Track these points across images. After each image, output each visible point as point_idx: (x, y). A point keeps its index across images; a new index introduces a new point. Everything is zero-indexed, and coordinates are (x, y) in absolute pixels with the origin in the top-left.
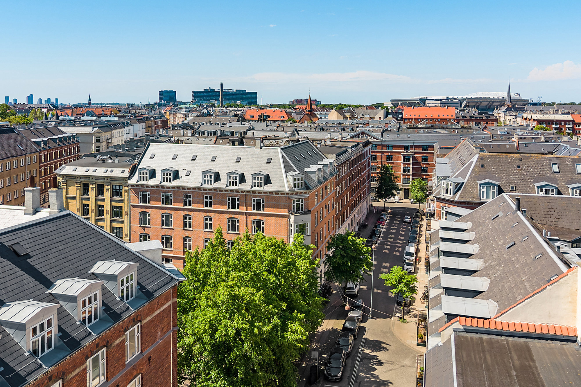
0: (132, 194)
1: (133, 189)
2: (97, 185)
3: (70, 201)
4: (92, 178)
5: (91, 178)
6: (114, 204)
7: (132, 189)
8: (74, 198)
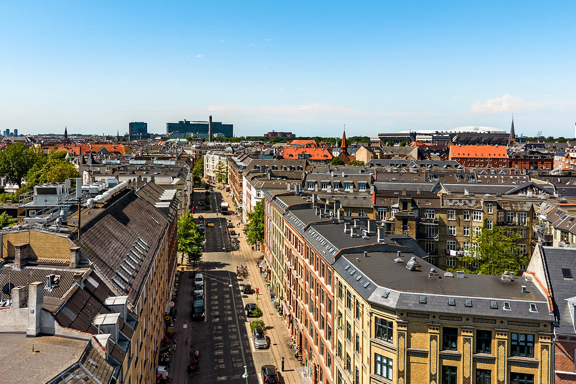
0: (558, 353)
1: (562, 343)
2: (475, 332)
3: (412, 359)
4: (467, 319)
5: (464, 319)
6: (515, 369)
7: (559, 344)
8: (424, 354)
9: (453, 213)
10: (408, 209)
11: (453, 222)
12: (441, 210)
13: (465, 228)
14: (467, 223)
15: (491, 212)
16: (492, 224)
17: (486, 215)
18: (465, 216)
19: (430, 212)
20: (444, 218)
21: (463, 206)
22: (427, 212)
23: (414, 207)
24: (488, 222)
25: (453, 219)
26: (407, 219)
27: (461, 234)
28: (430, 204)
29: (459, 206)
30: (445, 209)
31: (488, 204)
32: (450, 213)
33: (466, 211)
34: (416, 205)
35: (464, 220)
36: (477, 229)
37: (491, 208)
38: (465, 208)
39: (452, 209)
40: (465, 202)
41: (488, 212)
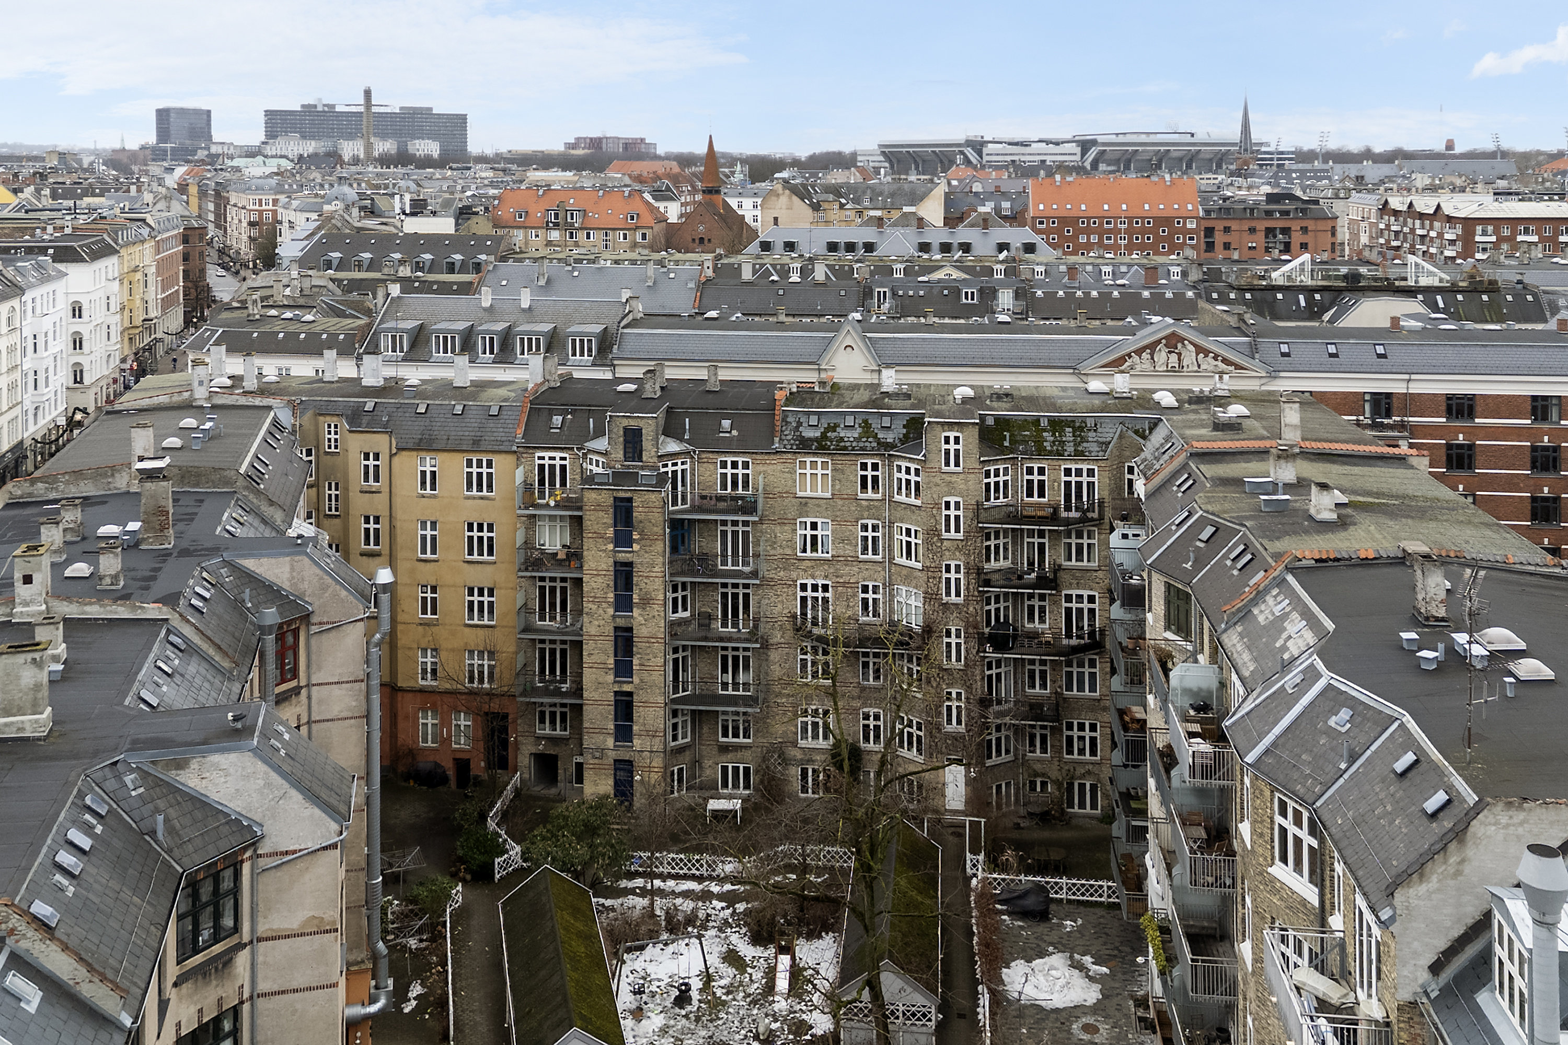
9: (819, 472)
10: (644, 459)
11: (819, 506)
12: (772, 457)
13: (865, 528)
14: (872, 508)
15: (957, 464)
16: (960, 513)
17: (937, 480)
18: (864, 479)
19: (735, 465)
20: (787, 489)
21: (857, 440)
22: (724, 465)
23: (673, 446)
24: (948, 505)
25: (819, 494)
26: (630, 500)
27: (849, 551)
28: (735, 433)
29: (842, 439)
30: (790, 456)
31: (947, 434)
32: (808, 471)
33: (869, 462)
34: (681, 439)
35: (861, 496)
36: (908, 532)
37: (957, 451)
38: (862, 449)
39: (815, 454)
40: (866, 425)
41: (947, 464)
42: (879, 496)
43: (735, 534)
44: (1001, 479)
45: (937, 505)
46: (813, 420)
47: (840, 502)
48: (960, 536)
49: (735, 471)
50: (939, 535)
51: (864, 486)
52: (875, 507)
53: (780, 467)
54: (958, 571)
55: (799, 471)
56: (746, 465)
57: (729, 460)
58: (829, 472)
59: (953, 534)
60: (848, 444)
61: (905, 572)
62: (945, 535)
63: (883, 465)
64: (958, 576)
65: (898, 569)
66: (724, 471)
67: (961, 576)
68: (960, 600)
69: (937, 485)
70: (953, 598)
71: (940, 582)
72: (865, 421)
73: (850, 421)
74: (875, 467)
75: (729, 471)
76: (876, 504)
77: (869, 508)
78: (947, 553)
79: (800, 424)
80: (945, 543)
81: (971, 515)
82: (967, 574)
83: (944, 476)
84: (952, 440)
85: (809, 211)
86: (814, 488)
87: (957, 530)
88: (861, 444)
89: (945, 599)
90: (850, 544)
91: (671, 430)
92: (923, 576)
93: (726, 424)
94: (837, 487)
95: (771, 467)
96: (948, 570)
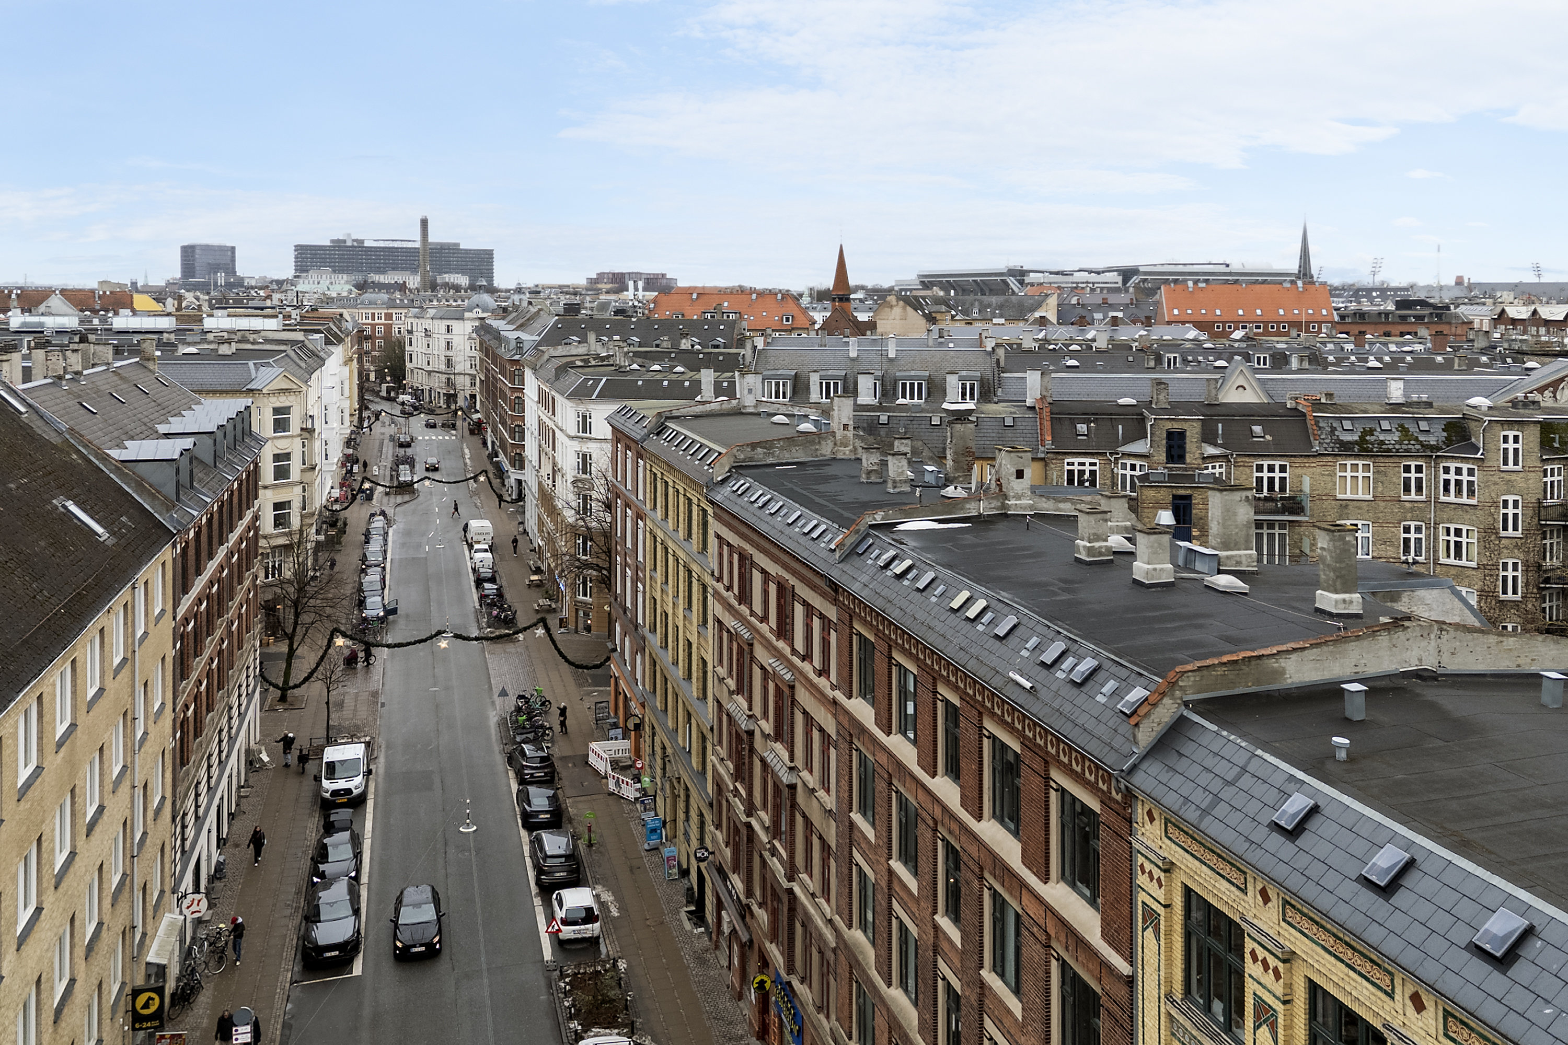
9: (1360, 474)
10: (1188, 460)
11: (1360, 508)
12: (1312, 460)
13: (1407, 530)
14: (1416, 511)
15: (1516, 463)
16: (1519, 511)
17: (1496, 479)
18: (1407, 481)
19: (1271, 469)
20: (1327, 491)
21: (1400, 442)
22: (1260, 468)
23: (1211, 450)
24: (1505, 503)
25: (1360, 496)
26: (1189, 497)
27: (1391, 552)
28: (1268, 437)
29: (1382, 443)
30: (1330, 459)
31: (1505, 433)
32: (1349, 474)
33: (1413, 464)
34: (1215, 445)
35: (1404, 498)
36: (1458, 532)
37: (1516, 451)
38: (1406, 451)
39: (1357, 456)
40: (1403, 429)
41: (1506, 463)
42: (1423, 498)
43: (1271, 537)
44: (1556, 478)
45: (1495, 504)
46: (1347, 425)
47: (1382, 504)
48: (1518, 534)
49: (1271, 475)
50: (1497, 533)
51: (1407, 489)
52: (1419, 508)
53: (1319, 470)
54: (1515, 568)
55: (1339, 474)
56: (1283, 469)
57: (1266, 464)
58: (1370, 474)
59: (1510, 532)
60: (1391, 447)
61: (1453, 571)
62: (1503, 534)
63: (1428, 468)
64: (1515, 574)
65: (1444, 569)
66: (1259, 474)
67: (1519, 574)
68: (1518, 597)
69: (1495, 484)
70: (1510, 595)
71: (1497, 580)
72: (1402, 426)
73: (1386, 425)
74: (1419, 469)
75: (1265, 475)
76: (1420, 505)
77: (1412, 510)
78: (1505, 551)
79: (1333, 429)
80: (1503, 541)
81: (1530, 513)
82: (1526, 571)
83: (1503, 475)
84: (1511, 439)
85: (923, 321)
86: (1355, 489)
87: (1515, 528)
88: (1405, 447)
89: (1503, 597)
90: (1392, 545)
91: (1208, 437)
92: (1479, 574)
93: (1257, 429)
94: (1380, 489)
95: (1311, 470)
96: (1505, 568)
